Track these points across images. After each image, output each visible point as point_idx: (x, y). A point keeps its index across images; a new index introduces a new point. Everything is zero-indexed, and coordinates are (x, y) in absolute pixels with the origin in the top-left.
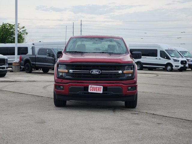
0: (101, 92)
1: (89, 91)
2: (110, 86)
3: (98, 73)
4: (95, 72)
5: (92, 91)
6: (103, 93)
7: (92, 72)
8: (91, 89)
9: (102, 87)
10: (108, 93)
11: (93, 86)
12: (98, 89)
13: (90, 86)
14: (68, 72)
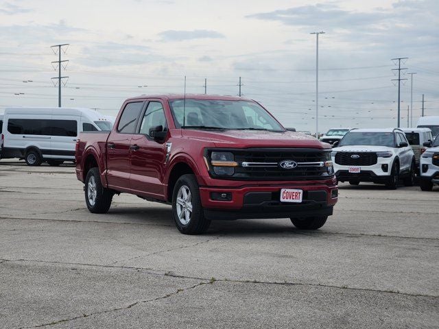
0: (300, 201)
1: (282, 200)
2: (311, 189)
3: (292, 166)
4: (288, 164)
5: (285, 200)
6: (302, 203)
7: (283, 165)
8: (285, 195)
9: (301, 191)
10: (309, 202)
11: (287, 190)
12: (296, 196)
13: (283, 190)
14: (240, 166)
